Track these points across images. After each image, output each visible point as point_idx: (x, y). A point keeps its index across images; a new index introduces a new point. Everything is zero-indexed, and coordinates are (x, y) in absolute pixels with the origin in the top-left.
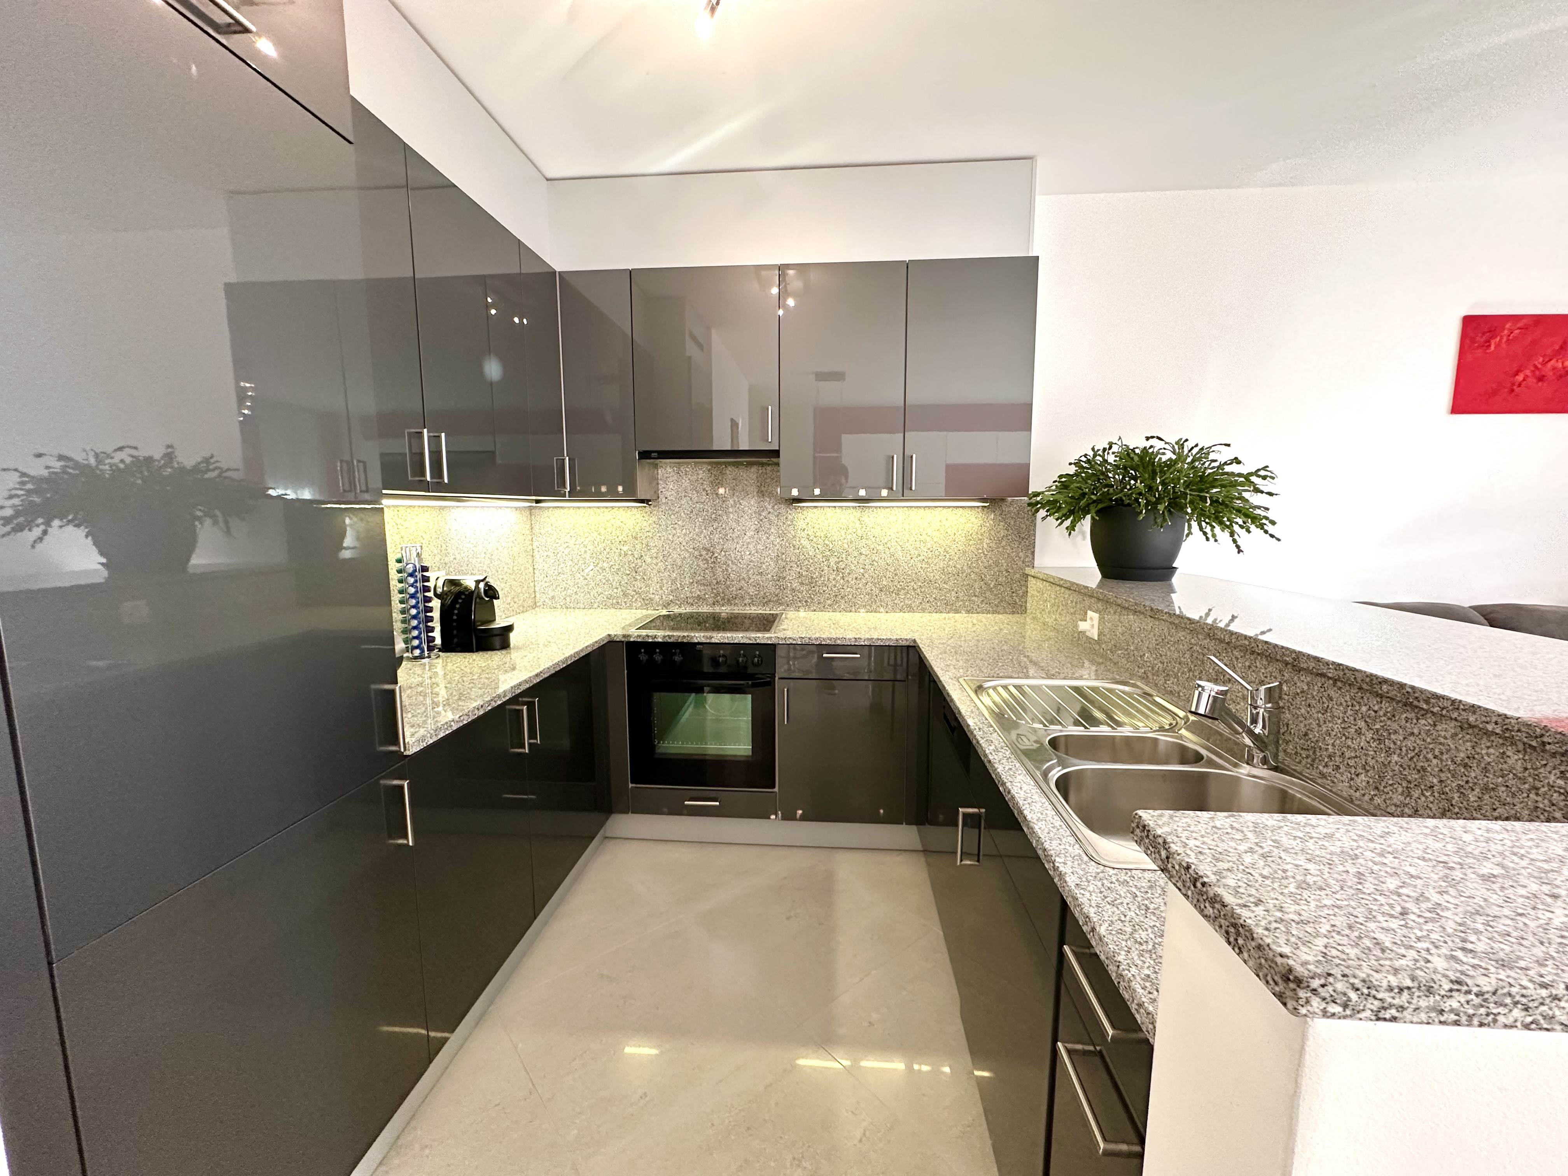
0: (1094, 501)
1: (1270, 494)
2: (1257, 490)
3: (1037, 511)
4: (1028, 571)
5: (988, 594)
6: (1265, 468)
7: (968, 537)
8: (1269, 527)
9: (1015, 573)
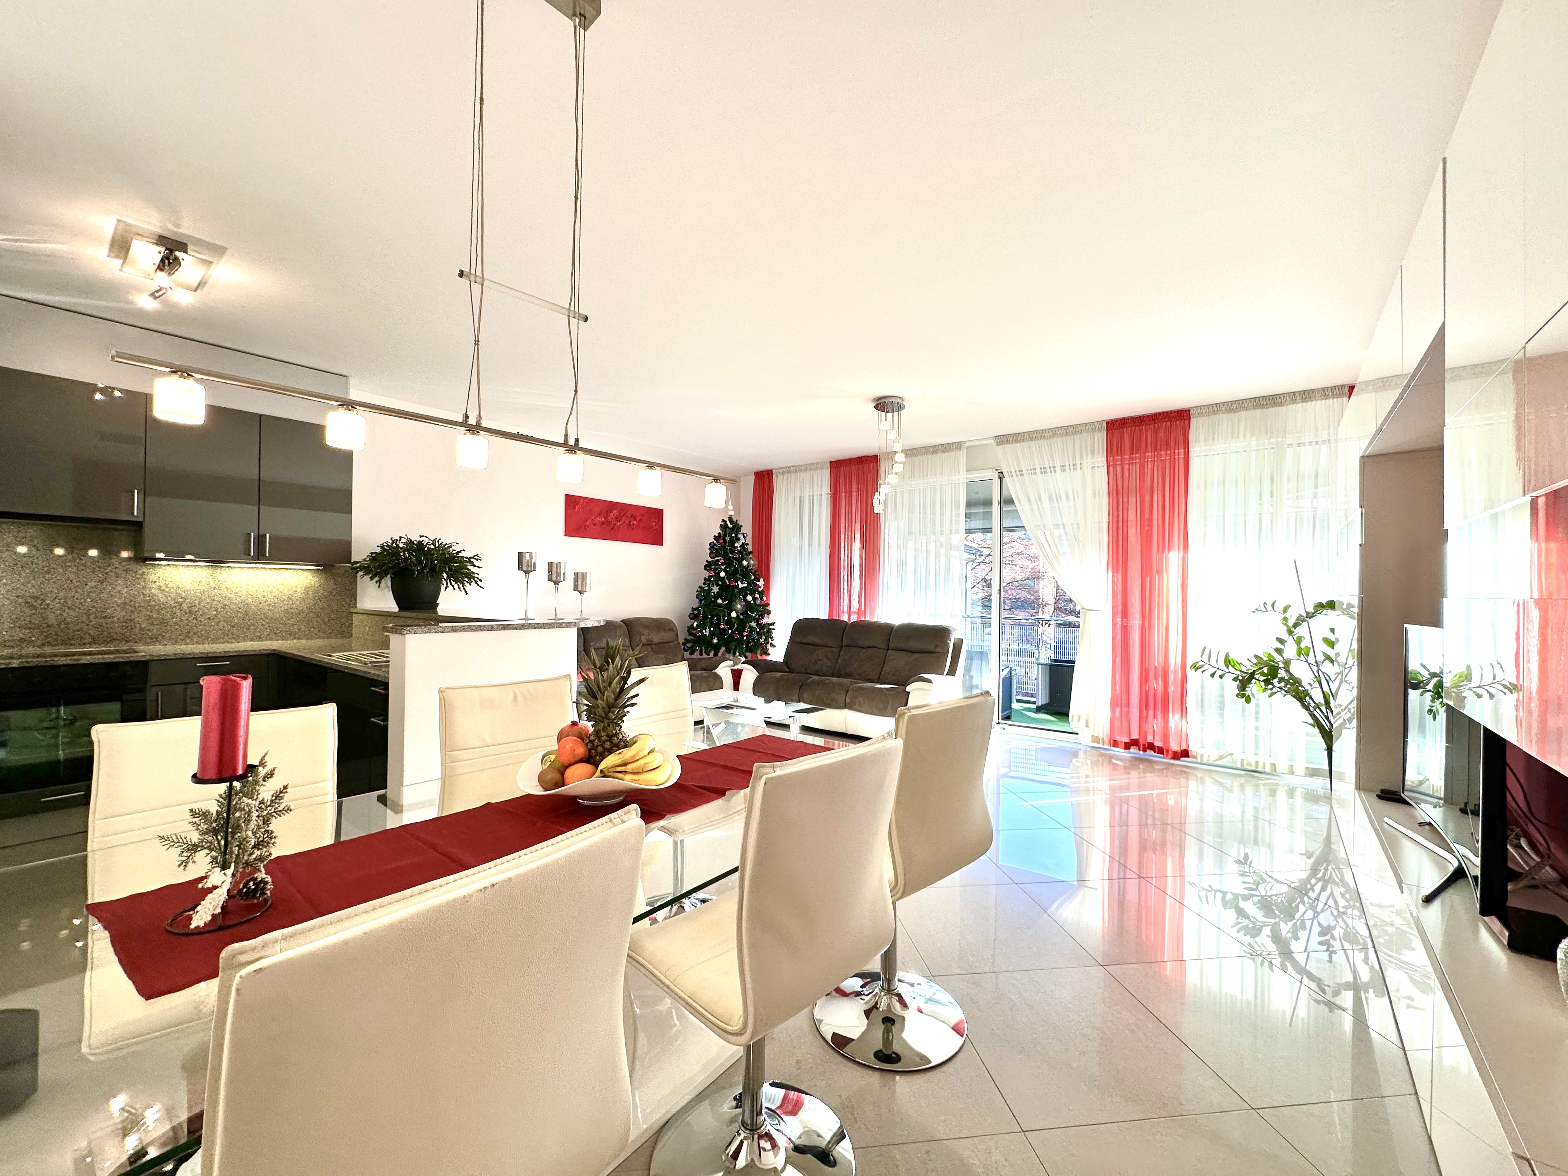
0: (390, 568)
1: (479, 567)
2: (474, 566)
3: (357, 572)
4: (352, 610)
5: (323, 626)
6: (477, 555)
7: (307, 589)
8: (479, 582)
9: (343, 612)
